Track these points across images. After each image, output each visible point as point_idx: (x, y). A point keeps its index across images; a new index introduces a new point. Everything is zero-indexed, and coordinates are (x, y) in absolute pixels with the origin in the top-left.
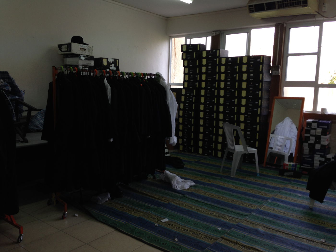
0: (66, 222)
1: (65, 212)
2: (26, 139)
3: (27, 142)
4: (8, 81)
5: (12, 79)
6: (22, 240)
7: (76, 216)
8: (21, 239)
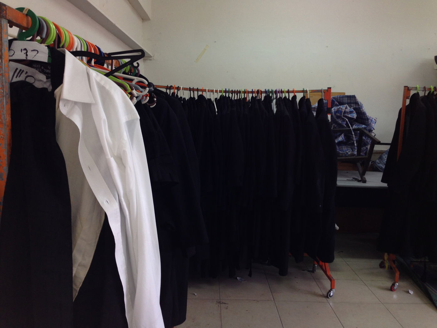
0: (395, 296)
1: (396, 282)
2: (365, 178)
3: (365, 181)
4: (355, 107)
5: (360, 104)
6: (332, 296)
7: (410, 292)
8: (332, 294)
